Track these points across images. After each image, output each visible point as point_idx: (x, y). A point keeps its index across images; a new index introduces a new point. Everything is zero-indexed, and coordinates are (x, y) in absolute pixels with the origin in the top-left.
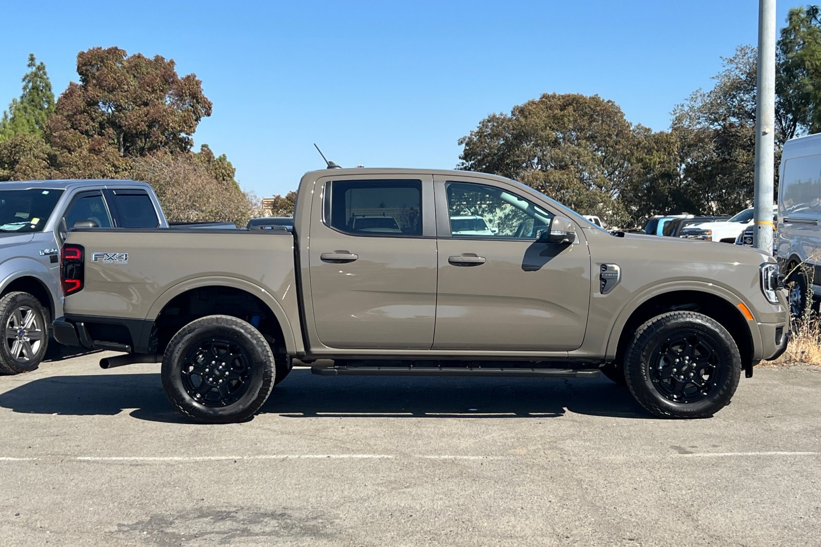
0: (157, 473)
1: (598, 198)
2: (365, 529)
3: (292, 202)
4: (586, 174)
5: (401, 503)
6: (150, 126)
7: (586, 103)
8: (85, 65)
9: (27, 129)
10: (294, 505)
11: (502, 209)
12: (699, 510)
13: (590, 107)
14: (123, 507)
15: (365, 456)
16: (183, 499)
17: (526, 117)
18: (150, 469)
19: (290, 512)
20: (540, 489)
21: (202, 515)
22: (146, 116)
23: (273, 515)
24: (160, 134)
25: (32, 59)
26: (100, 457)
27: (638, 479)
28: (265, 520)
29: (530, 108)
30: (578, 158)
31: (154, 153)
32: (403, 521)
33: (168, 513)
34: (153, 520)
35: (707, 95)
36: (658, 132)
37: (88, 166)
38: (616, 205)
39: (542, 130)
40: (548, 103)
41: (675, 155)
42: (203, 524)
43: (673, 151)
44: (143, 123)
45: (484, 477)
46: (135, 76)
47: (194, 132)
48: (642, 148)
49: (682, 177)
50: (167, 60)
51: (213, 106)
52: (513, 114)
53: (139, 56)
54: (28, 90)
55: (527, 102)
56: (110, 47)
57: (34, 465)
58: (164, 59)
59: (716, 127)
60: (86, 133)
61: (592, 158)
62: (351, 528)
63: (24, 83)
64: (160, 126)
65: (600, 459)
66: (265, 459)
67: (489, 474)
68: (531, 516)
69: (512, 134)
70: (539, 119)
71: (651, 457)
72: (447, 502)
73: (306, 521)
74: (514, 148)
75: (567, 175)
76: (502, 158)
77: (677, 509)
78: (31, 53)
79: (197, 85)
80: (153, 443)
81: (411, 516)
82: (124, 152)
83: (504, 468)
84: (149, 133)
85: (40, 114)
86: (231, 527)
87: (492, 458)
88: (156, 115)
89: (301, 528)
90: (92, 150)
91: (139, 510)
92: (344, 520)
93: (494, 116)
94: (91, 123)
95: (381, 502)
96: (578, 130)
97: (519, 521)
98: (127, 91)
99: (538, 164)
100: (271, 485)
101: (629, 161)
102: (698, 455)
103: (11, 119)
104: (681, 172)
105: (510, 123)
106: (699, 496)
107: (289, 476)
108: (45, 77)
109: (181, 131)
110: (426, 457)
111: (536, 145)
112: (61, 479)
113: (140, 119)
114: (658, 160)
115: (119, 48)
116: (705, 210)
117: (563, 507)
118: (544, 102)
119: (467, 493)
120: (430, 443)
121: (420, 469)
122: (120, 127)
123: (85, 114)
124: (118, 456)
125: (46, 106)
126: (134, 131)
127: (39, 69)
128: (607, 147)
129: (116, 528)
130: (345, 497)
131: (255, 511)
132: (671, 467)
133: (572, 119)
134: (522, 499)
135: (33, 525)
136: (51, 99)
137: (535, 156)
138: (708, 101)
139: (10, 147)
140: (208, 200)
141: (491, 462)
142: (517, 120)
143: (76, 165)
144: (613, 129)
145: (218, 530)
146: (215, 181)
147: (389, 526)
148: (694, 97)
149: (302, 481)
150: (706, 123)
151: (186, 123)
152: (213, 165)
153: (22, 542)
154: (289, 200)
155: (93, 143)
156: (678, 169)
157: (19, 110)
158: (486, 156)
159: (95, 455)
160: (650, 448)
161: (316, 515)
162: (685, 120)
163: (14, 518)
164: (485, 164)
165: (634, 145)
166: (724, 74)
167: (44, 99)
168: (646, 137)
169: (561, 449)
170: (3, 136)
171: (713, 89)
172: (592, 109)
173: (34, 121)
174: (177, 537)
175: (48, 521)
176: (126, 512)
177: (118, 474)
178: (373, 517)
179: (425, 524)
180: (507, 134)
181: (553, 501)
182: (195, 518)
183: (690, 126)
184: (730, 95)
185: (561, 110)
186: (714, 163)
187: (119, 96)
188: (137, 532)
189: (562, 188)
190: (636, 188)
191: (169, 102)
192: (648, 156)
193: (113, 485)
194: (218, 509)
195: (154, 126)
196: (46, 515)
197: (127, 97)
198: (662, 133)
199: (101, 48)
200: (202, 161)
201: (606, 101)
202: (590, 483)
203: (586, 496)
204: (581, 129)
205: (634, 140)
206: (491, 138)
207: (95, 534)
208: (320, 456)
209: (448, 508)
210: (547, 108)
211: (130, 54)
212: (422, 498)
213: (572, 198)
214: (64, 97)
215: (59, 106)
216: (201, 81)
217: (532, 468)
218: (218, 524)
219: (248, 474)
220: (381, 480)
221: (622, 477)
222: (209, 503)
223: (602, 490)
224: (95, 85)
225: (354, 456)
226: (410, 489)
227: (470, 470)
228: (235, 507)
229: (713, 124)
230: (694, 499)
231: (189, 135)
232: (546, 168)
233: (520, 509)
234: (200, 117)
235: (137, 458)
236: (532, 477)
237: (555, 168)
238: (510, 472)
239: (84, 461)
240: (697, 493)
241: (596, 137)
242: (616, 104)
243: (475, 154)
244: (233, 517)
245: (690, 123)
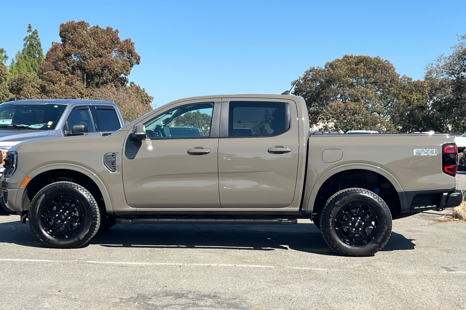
0: (136, 271)
1: (378, 120)
2: (265, 305)
3: (188, 118)
4: (370, 105)
5: (283, 292)
6: (102, 70)
7: (372, 61)
8: (63, 32)
9: (26, 70)
10: (221, 291)
11: (317, 125)
12: (464, 302)
13: (374, 64)
14: (120, 289)
15: (257, 266)
16: (154, 285)
17: (334, 69)
18: (131, 269)
19: (219, 295)
20: (366, 288)
21: (167, 295)
22: (100, 63)
23: (209, 296)
24: (109, 75)
25: (30, 27)
26: (100, 261)
27: (424, 284)
28: (206, 299)
29: (336, 63)
30: (366, 95)
31: (105, 86)
32: (287, 302)
33: (147, 293)
34: (139, 296)
35: (448, 58)
36: (416, 80)
37: (65, 93)
38: (389, 125)
39: (343, 77)
40: (348, 60)
41: (426, 95)
42: (169, 300)
43: (425, 92)
44: (99, 68)
45: (330, 280)
46: (94, 39)
47: (129, 74)
48: (406, 90)
49: (430, 109)
50: (114, 30)
51: (141, 58)
52: (326, 67)
53: (97, 27)
54: (27, 46)
55: (335, 60)
56: (80, 21)
57: (62, 264)
58: (112, 29)
59: (453, 78)
60: (64, 72)
61: (375, 96)
62: (257, 305)
63: (25, 42)
64: (109, 70)
65: (399, 273)
66: (197, 266)
67: (333, 279)
68: (362, 302)
69: (325, 79)
70: (342, 71)
71: (430, 272)
72: (311, 293)
73: (230, 300)
74: (325, 88)
75: (359, 105)
76: (318, 95)
77: (450, 302)
78: (29, 24)
79: (132, 45)
80: (129, 254)
81: (291, 300)
82: (86, 85)
83: (342, 276)
84: (102, 74)
85: (34, 61)
86: (186, 302)
87: (333, 270)
88: (107, 63)
89: (227, 304)
90: (67, 83)
91: (130, 291)
92: (252, 301)
93: (314, 68)
94: (67, 67)
95: (272, 292)
96: (366, 78)
97: (356, 305)
98: (90, 48)
99: (340, 98)
100: (204, 280)
101: (397, 98)
102: (458, 272)
103: (16, 63)
104: (430, 106)
105: (323, 73)
106: (463, 295)
107: (214, 275)
108: (37, 38)
109: (122, 73)
110: (293, 268)
111: (340, 86)
112: (80, 272)
113: (97, 65)
114: (416, 98)
115: (85, 22)
116: (444, 130)
117: (381, 298)
118: (345, 60)
119: (322, 288)
120: (294, 260)
121: (291, 275)
122: (85, 70)
123: (64, 61)
124: (110, 261)
125: (37, 56)
126: (93, 73)
127: (34, 33)
128: (384, 89)
129: (118, 300)
130: (249, 288)
131: (199, 294)
132: (443, 278)
133: (362, 71)
134: (356, 293)
135: (70, 297)
136: (40, 52)
137: (339, 93)
138: (448, 62)
139: (18, 80)
140: (137, 115)
141: (333, 272)
142: (328, 70)
143: (57, 92)
144: (388, 78)
145: (179, 303)
146: (142, 105)
147: (279, 305)
148: (440, 59)
149: (222, 278)
150: (447, 76)
151: (124, 68)
152: (140, 95)
153: (66, 306)
154: (186, 117)
155: (68, 79)
156: (428, 103)
157: (21, 58)
158: (308, 93)
159: (97, 260)
160: (428, 267)
161: (234, 297)
162: (433, 73)
163: (58, 293)
164: (307, 98)
165: (401, 88)
166: (458, 45)
167: (36, 52)
168: (409, 83)
169: (375, 267)
170: (11, 73)
171: (451, 55)
172: (375, 65)
173: (30, 65)
174: (156, 306)
175: (78, 295)
176: (123, 292)
177: (113, 271)
178: (268, 299)
179: (300, 305)
180: (321, 79)
181: (374, 295)
182: (163, 296)
183: (437, 77)
184: (462, 58)
185: (356, 66)
186: (451, 100)
187: (84, 50)
188: (131, 303)
189: (356, 113)
190: (401, 115)
191: (114, 55)
192: (410, 95)
193: (111, 277)
194: (176, 292)
195: (105, 70)
196: (76, 292)
197: (89, 52)
198: (419, 81)
199: (74, 21)
200: (133, 92)
201: (384, 61)
202: (395, 286)
203: (394, 293)
204: (368, 77)
205: (401, 85)
206: (312, 81)
207: (108, 303)
208: (230, 265)
209: (312, 296)
210: (347, 64)
211: (91, 26)
212: (296, 290)
213: (362, 120)
214: (51, 51)
215: (48, 56)
216: (134, 43)
217: (358, 276)
218: (178, 300)
219: (190, 273)
220: (269, 279)
221: (414, 283)
222: (170, 288)
223: (403, 290)
224: (70, 44)
225: (250, 266)
226: (287, 285)
227: (321, 276)
228: (186, 291)
229: (451, 76)
230: (460, 296)
231: (126, 75)
232: (345, 101)
233: (355, 298)
234: (133, 65)
235: (122, 263)
236: (359, 281)
237: (351, 101)
238: (346, 278)
239: (91, 263)
240: (461, 293)
241: (377, 83)
242: (390, 62)
243: (302, 91)
244: (186, 296)
245: (437, 75)
